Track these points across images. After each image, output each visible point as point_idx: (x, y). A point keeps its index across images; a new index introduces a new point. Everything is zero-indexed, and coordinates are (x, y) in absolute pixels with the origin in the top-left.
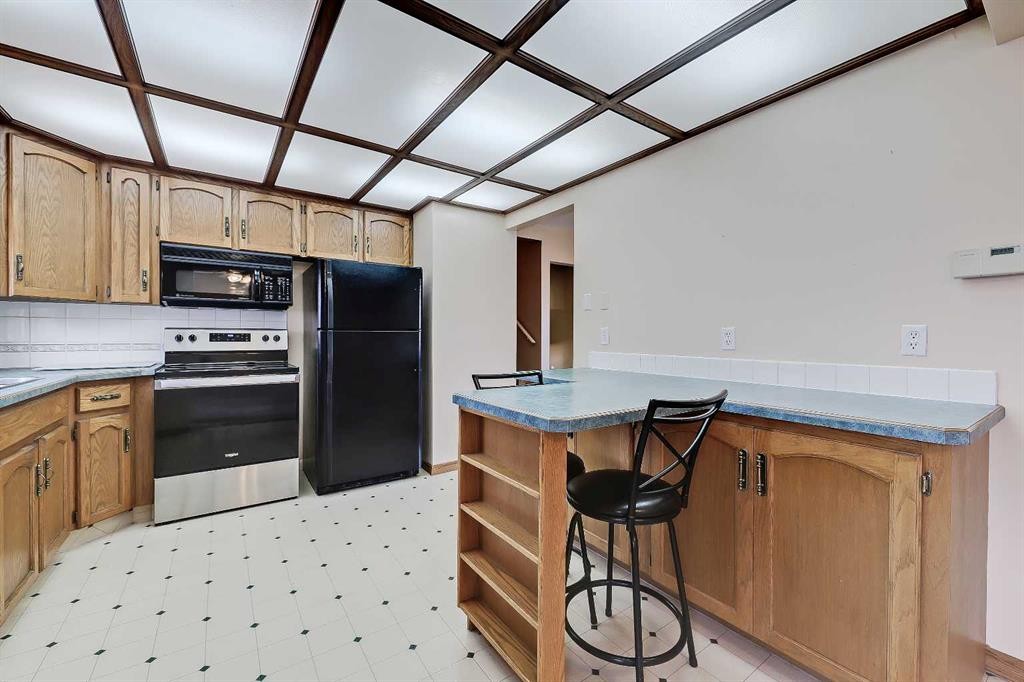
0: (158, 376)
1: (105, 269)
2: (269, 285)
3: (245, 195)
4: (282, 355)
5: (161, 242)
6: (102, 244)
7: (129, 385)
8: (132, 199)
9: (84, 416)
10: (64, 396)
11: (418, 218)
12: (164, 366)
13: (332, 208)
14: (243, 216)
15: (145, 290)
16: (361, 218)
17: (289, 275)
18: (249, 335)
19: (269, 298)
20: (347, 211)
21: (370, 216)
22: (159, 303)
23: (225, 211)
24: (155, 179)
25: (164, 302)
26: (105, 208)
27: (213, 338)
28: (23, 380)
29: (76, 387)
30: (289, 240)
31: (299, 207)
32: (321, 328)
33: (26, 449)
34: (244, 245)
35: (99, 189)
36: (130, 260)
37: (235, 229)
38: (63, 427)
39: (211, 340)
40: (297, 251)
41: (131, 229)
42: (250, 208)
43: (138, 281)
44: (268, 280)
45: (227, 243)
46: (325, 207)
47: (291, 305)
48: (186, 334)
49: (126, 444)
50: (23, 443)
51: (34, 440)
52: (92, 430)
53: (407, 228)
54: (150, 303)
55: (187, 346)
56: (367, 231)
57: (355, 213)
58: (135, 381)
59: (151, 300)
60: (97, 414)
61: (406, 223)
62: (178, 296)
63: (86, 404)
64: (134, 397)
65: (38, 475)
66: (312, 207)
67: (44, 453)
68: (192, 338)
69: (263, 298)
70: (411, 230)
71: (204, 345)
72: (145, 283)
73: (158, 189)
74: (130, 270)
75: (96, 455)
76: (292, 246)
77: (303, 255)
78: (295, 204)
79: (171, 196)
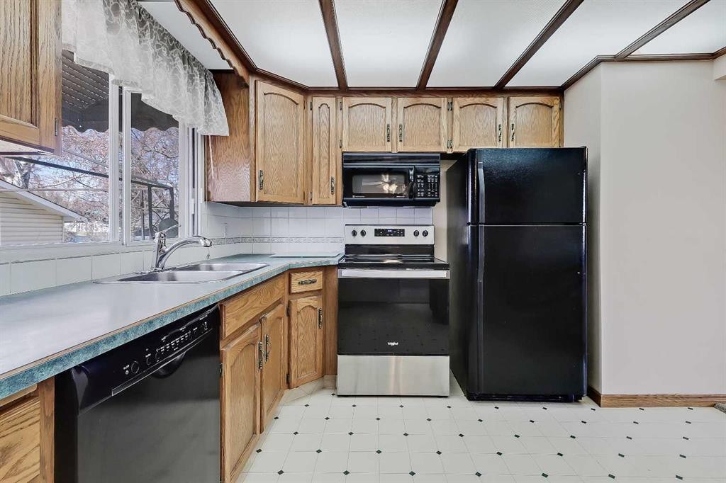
0: (341, 266)
1: (309, 179)
2: (420, 182)
3: (403, 101)
4: (430, 249)
5: (343, 153)
6: (307, 160)
7: (321, 272)
8: (325, 120)
9: (294, 295)
10: (282, 280)
11: (570, 95)
12: (344, 256)
13: (477, 100)
14: (401, 122)
15: (332, 194)
16: (505, 105)
17: (437, 173)
18: (403, 230)
19: (420, 195)
20: (491, 101)
21: (515, 100)
22: (341, 204)
23: (387, 119)
24: (339, 101)
25: (345, 203)
26: (309, 131)
27: (378, 233)
28: (259, 265)
29: (290, 272)
30: (438, 138)
31: (446, 103)
32: (472, 223)
33: (252, 329)
34: (401, 148)
35: (305, 117)
36: (324, 170)
37: (394, 135)
38: (281, 306)
39: (376, 235)
40: (444, 149)
41: (325, 145)
42: (406, 113)
43: (328, 186)
44: (420, 178)
45: (388, 148)
46: (470, 100)
47: (439, 201)
48: (359, 229)
49: (320, 322)
50: (251, 323)
51: (258, 320)
52: (299, 309)
53: (556, 108)
54: (335, 205)
55: (359, 240)
56: (512, 118)
57: (499, 101)
58: (326, 269)
59: (336, 202)
60: (302, 295)
61: (557, 101)
62: (354, 198)
63: (296, 288)
64: (325, 282)
65: (260, 351)
66: (459, 101)
67: (266, 330)
68: (363, 233)
69: (415, 195)
70: (562, 109)
71: (371, 239)
72: (333, 188)
73: (341, 109)
74: (324, 178)
75: (301, 330)
76: (440, 144)
77: (449, 152)
78: (443, 101)
79: (349, 112)
